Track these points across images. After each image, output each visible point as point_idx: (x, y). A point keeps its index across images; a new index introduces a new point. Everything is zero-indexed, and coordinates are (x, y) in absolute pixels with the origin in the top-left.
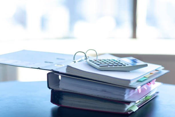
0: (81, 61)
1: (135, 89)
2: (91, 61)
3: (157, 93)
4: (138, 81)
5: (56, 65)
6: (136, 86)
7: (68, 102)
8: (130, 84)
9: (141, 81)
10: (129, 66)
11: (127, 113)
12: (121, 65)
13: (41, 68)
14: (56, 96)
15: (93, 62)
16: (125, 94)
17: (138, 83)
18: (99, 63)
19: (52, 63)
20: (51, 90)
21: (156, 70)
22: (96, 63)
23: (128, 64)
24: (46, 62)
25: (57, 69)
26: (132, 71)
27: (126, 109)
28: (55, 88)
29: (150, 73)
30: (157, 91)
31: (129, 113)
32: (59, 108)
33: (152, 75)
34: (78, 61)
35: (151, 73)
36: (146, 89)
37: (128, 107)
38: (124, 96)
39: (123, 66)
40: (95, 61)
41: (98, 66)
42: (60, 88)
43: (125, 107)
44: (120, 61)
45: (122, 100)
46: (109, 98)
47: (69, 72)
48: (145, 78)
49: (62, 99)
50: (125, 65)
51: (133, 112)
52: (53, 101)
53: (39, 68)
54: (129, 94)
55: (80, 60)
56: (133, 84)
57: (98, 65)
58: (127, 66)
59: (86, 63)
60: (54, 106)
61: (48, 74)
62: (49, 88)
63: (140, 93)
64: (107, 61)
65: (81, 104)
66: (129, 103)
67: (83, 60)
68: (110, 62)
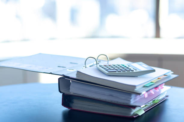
0: (92, 66)
1: (140, 94)
2: (100, 66)
3: (167, 96)
4: (144, 87)
5: (68, 70)
6: (141, 92)
7: (78, 105)
8: (136, 90)
9: (147, 87)
10: (137, 71)
11: (133, 117)
12: (130, 71)
13: (52, 73)
14: (66, 100)
15: (103, 67)
16: (131, 99)
17: (144, 88)
18: (108, 68)
19: (65, 67)
20: (62, 94)
21: (165, 75)
22: (105, 69)
23: (136, 70)
24: (59, 67)
25: (68, 74)
26: (140, 76)
27: (132, 113)
28: (66, 92)
29: (157, 78)
30: (167, 95)
31: (134, 117)
32: (70, 110)
33: (160, 80)
34: (90, 66)
35: (159, 78)
36: (153, 93)
37: (134, 111)
38: (130, 101)
39: (131, 71)
40: (104, 66)
41: (107, 72)
42: (71, 92)
43: (131, 111)
44: (129, 66)
45: (128, 105)
46: (116, 102)
47: (78, 77)
48: (152, 83)
49: (73, 102)
50: (133, 71)
51: (139, 116)
52: (64, 104)
53: (51, 73)
54: (135, 99)
55: (91, 64)
56: (138, 89)
57: (107, 70)
58: (135, 71)
59: (96, 68)
60: (65, 109)
61: (59, 79)
62: (61, 92)
63: (147, 98)
64: (116, 67)
65: (90, 107)
66: (134, 107)
67: (94, 65)
68: (118, 68)
